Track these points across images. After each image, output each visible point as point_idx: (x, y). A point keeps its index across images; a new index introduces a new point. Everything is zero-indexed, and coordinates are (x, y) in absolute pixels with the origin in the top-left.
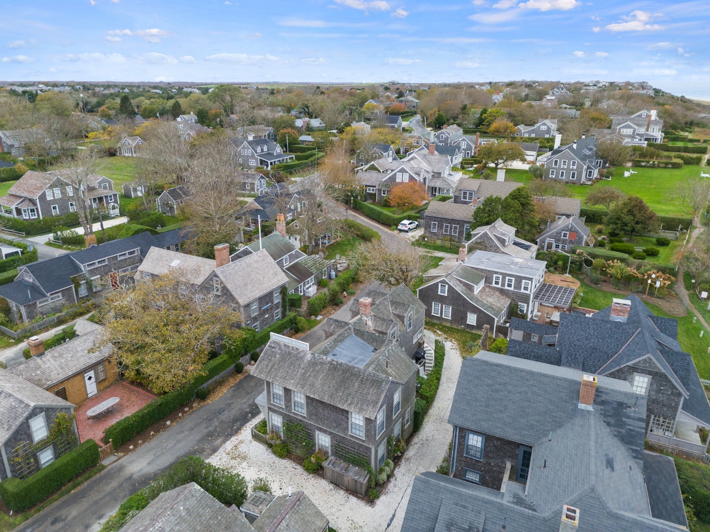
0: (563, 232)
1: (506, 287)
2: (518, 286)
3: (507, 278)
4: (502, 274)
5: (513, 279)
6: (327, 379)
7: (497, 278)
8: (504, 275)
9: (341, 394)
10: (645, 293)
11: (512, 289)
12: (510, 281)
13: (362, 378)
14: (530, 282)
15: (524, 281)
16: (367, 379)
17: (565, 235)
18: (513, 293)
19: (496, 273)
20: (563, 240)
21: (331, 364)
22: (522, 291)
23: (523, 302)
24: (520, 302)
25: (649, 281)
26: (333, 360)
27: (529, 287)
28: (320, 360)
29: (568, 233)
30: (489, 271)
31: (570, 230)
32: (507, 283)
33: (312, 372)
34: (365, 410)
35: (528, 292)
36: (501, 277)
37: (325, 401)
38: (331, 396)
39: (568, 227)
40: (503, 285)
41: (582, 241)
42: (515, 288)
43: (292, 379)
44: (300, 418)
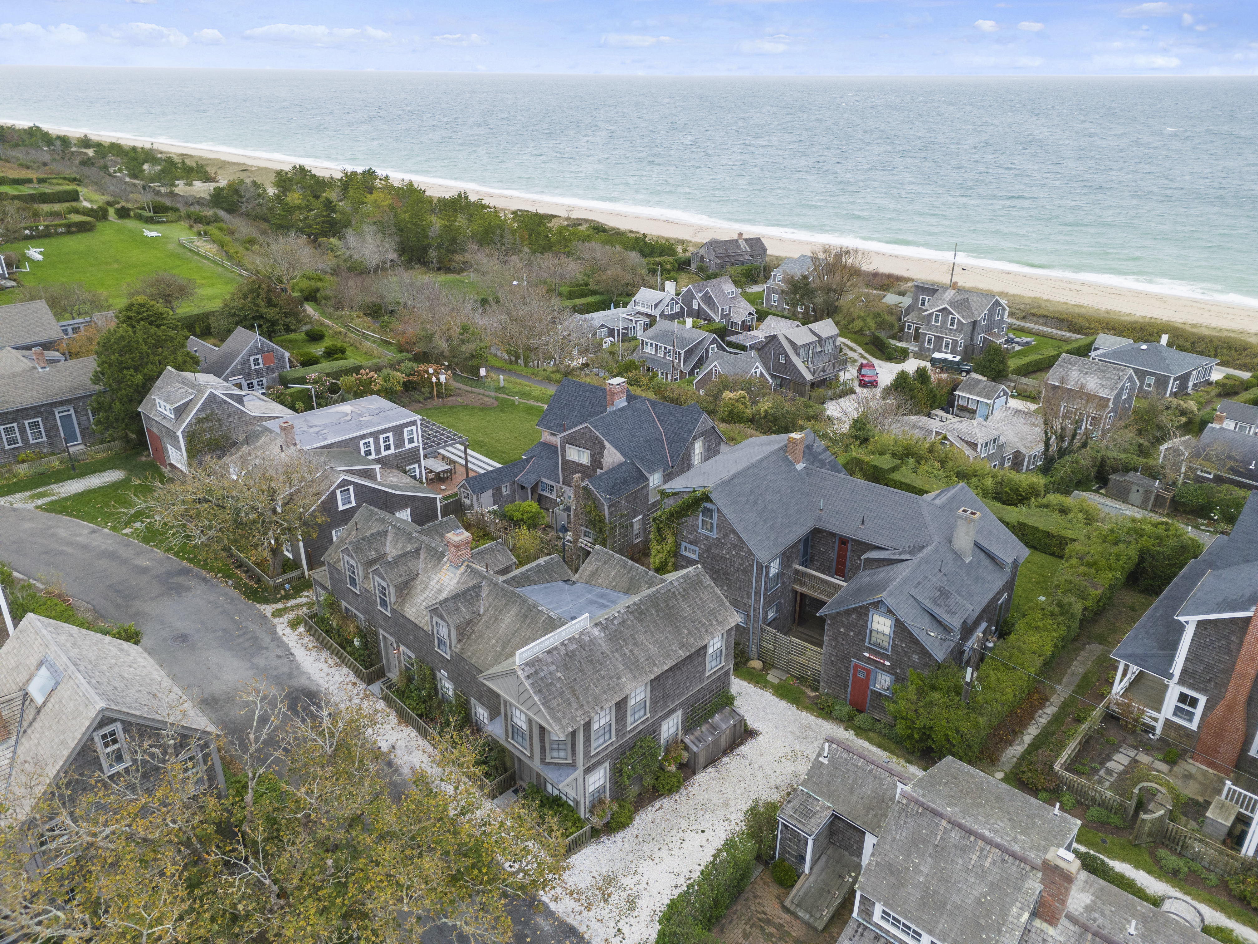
0: (252, 358)
1: (384, 453)
2: (400, 443)
3: (381, 437)
4: (371, 434)
5: (390, 435)
6: (652, 632)
7: (367, 445)
8: (375, 435)
9: (686, 632)
10: (432, 397)
11: (392, 451)
12: (387, 439)
13: (679, 593)
14: (414, 427)
15: (405, 430)
16: (684, 590)
17: (256, 362)
18: (396, 456)
19: (363, 437)
20: (256, 370)
21: (632, 613)
22: (408, 446)
23: (413, 463)
24: (409, 465)
25: (434, 379)
26: (628, 607)
27: (415, 436)
28: (616, 622)
29: (259, 356)
30: (351, 439)
31: (261, 351)
32: (382, 445)
33: (626, 644)
34: (724, 620)
35: (415, 444)
36: (371, 440)
37: (684, 657)
38: (682, 646)
39: (257, 347)
40: (378, 451)
41: (284, 362)
42: (396, 447)
43: (619, 678)
44: (641, 727)
